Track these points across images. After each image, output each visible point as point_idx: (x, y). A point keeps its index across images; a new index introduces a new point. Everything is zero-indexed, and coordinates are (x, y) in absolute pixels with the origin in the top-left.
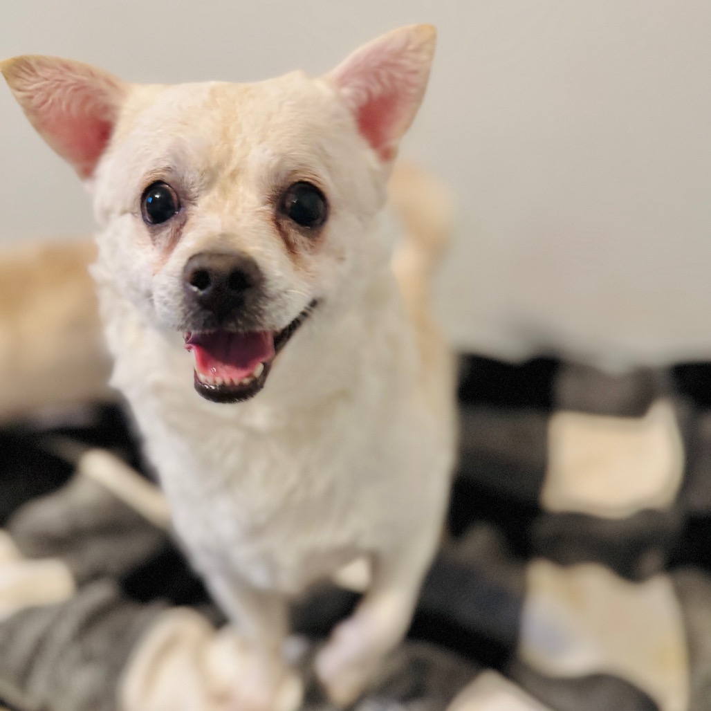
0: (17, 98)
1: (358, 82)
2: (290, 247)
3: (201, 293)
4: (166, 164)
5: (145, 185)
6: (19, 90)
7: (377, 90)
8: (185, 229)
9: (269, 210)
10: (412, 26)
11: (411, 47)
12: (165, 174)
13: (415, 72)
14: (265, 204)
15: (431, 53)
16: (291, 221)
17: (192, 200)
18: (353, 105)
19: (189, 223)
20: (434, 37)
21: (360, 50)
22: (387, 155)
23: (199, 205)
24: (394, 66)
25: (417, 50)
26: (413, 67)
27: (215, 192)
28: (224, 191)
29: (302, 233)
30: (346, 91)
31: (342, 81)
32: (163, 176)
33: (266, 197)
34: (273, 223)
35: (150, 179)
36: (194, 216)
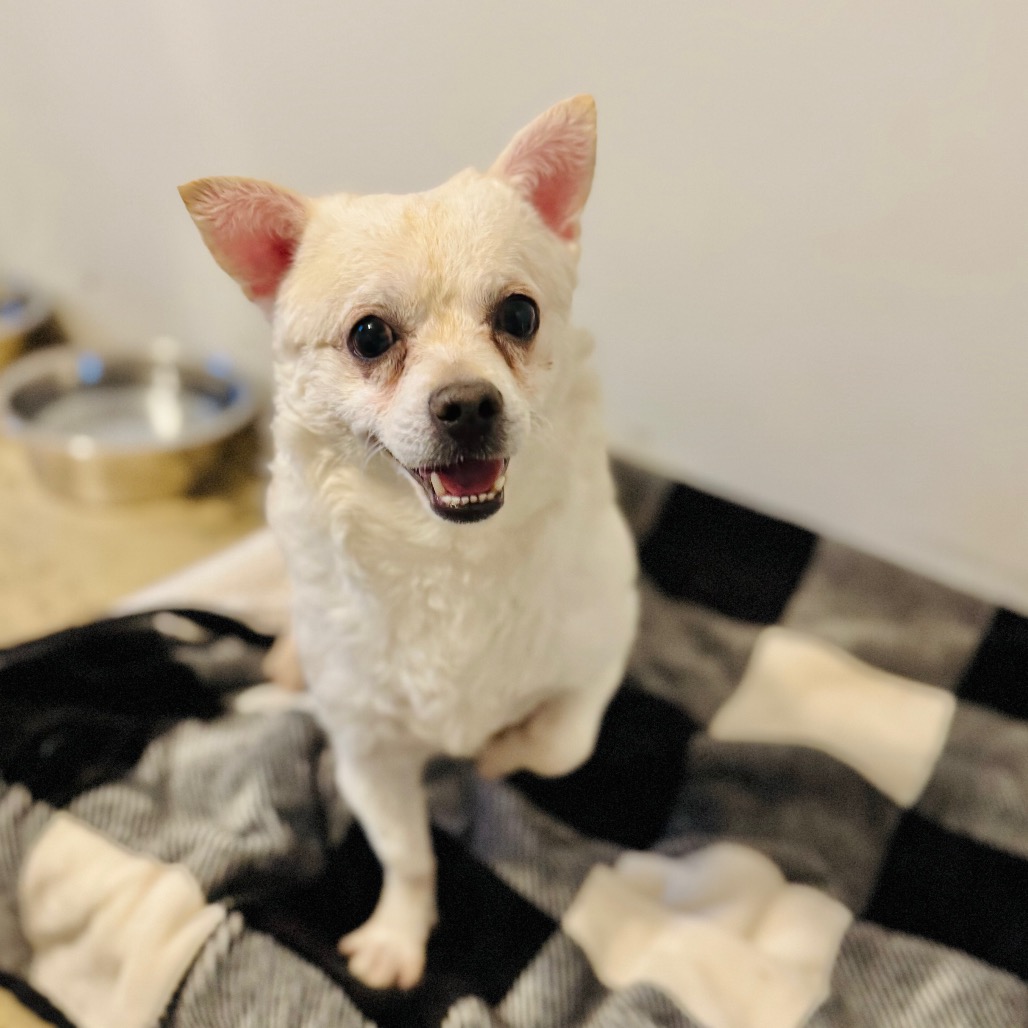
0: (196, 222)
1: (528, 165)
2: (510, 362)
3: (451, 424)
4: (375, 301)
5: (354, 321)
6: (200, 214)
7: (548, 171)
8: (408, 361)
9: (486, 328)
10: (568, 100)
11: (572, 121)
12: (376, 309)
13: (580, 145)
15: (594, 122)
16: (507, 335)
17: (412, 333)
18: (526, 192)
19: (411, 354)
20: (593, 104)
21: (521, 134)
22: (569, 234)
23: (418, 337)
24: (559, 142)
25: (580, 122)
26: (581, 139)
27: (432, 320)
28: (441, 317)
29: (518, 344)
30: (518, 179)
31: (510, 168)
32: (374, 311)
33: (482, 317)
34: (492, 342)
35: (361, 314)
36: (415, 349)
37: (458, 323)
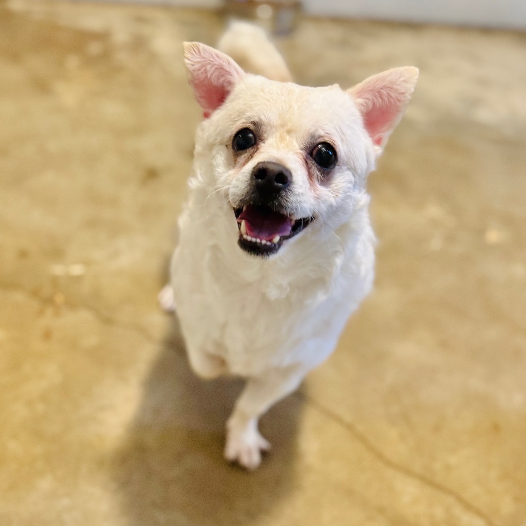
2: (310, 175)
4: (253, 120)
5: (238, 130)
8: (256, 154)
9: (303, 153)
12: (251, 125)
14: (302, 149)
17: (263, 140)
18: (363, 109)
19: (259, 151)
33: (303, 146)
34: (304, 161)
36: (262, 148)
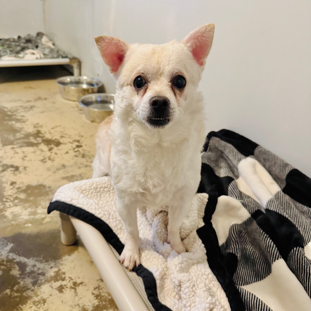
15: (213, 32)
16: (176, 87)
17: (150, 82)
18: (191, 49)
26: (208, 36)
28: (158, 79)
34: (171, 88)
36: (150, 87)
37: (162, 81)
